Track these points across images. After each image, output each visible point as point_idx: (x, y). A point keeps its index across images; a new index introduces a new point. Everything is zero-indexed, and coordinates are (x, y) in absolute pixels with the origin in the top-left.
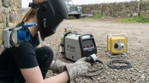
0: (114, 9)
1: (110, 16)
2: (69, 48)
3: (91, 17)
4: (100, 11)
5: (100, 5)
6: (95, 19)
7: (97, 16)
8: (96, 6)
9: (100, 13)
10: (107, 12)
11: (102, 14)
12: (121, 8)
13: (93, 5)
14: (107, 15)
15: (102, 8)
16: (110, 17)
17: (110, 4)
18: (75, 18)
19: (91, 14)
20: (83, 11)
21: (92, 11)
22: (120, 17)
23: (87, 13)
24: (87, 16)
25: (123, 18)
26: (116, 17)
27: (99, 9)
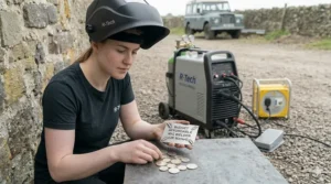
0: (307, 19)
1: (299, 33)
2: (183, 81)
3: (261, 35)
4: (280, 24)
5: (281, 10)
6: (268, 39)
7: (273, 33)
8: (274, 14)
9: (280, 28)
10: (294, 25)
11: (283, 28)
12: (322, 18)
13: (267, 11)
14: (292, 32)
15: (285, 17)
16: (298, 36)
17: (301, 9)
18: (229, 36)
19: (261, 28)
20: (247, 23)
21: (265, 23)
22: (318, 36)
23: (255, 27)
24: (255, 34)
25: (323, 38)
26: (310, 36)
27: (279, 20)
